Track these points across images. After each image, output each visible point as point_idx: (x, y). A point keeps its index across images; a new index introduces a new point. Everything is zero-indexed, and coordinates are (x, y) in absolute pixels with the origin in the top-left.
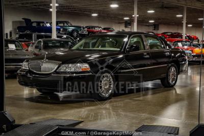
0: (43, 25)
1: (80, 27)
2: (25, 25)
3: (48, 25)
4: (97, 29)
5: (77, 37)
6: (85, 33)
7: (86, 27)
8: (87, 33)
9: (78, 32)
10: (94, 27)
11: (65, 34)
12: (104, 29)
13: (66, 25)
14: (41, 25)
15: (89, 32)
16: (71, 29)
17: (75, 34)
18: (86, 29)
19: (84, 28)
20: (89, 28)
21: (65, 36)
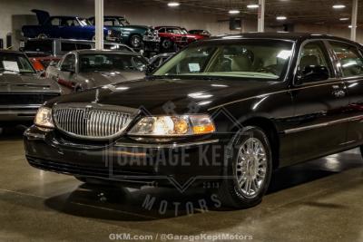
0: (73, 24)
1: (145, 29)
2: (37, 23)
3: (83, 23)
4: (177, 33)
5: (140, 47)
6: (154, 40)
7: (157, 28)
8: (159, 40)
9: (140, 38)
10: (172, 29)
11: (117, 41)
12: (191, 32)
13: (117, 23)
14: (70, 23)
15: (163, 38)
16: (127, 32)
17: (136, 41)
18: (156, 32)
19: (152, 30)
20: (163, 31)
21: (117, 46)
